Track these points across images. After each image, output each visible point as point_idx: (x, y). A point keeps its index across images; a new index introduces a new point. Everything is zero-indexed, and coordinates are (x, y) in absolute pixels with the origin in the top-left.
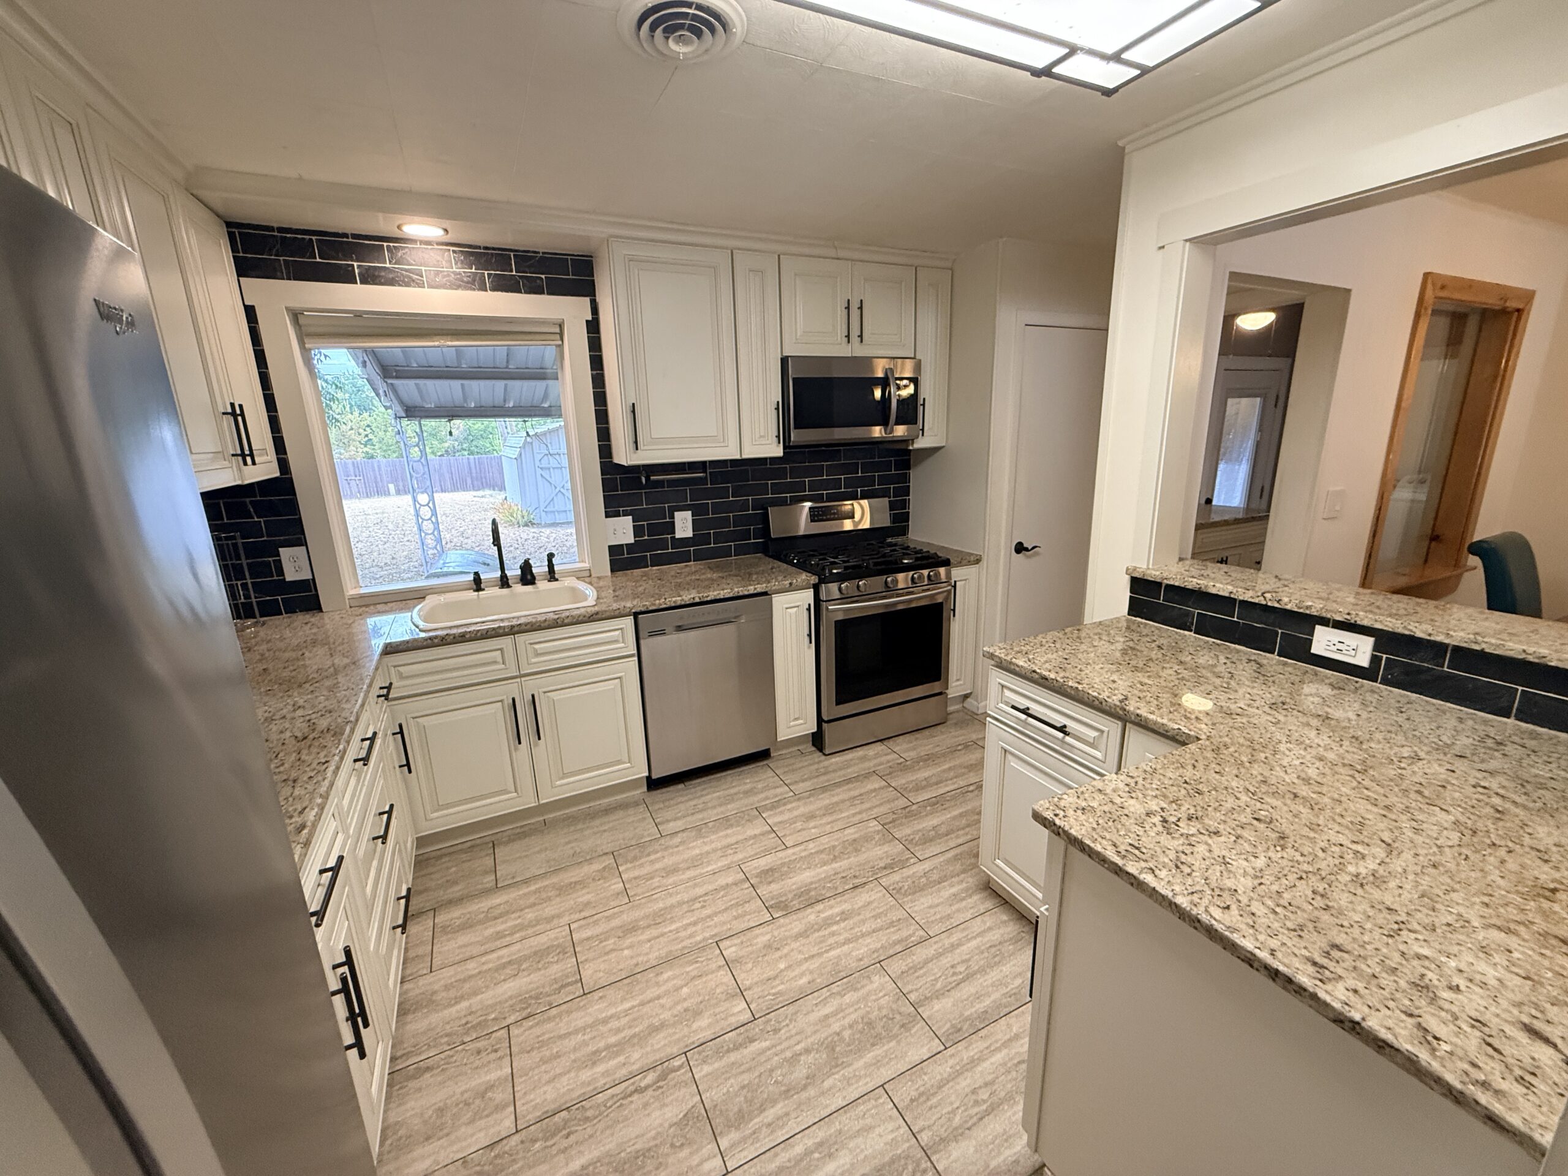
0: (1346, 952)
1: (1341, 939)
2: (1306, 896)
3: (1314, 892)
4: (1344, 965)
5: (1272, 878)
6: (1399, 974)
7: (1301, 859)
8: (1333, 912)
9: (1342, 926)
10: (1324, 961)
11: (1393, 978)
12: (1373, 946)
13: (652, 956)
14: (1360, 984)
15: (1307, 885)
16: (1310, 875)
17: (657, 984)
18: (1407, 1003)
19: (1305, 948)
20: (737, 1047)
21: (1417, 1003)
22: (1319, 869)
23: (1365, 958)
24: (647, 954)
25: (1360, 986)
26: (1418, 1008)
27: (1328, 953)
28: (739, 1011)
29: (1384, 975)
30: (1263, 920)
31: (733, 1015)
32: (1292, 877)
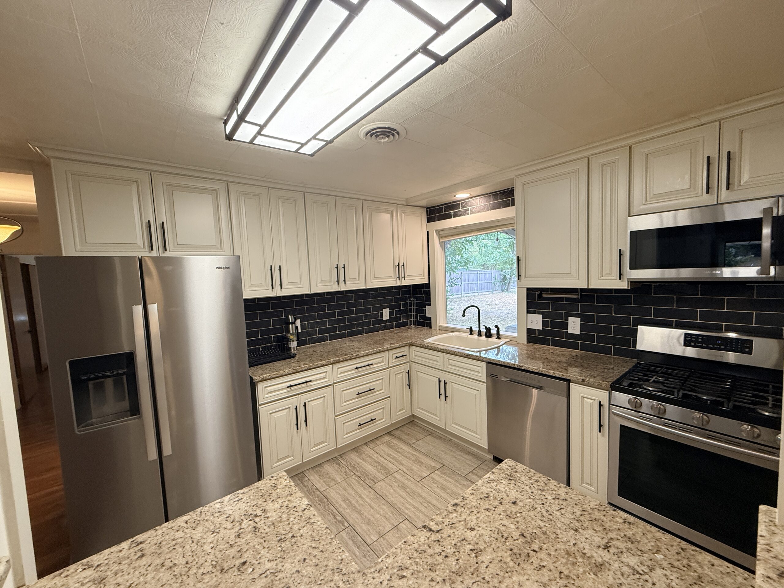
0: (137, 559)
1: (144, 561)
2: (175, 559)
3: (175, 565)
4: (132, 555)
5: (194, 549)
6: (113, 575)
7: (201, 571)
8: (159, 567)
9: (149, 566)
10: (139, 547)
11: (114, 570)
12: (131, 573)
13: (392, 499)
14: (122, 555)
15: (181, 564)
16: (187, 569)
17: (379, 506)
18: (102, 569)
19: (149, 543)
20: (355, 543)
21: (99, 573)
22: (188, 577)
23: (129, 565)
24: (393, 497)
25: (121, 555)
26: (98, 571)
27: (142, 551)
28: (372, 538)
29: (117, 568)
30: (172, 533)
31: (369, 537)
32: (190, 559)
